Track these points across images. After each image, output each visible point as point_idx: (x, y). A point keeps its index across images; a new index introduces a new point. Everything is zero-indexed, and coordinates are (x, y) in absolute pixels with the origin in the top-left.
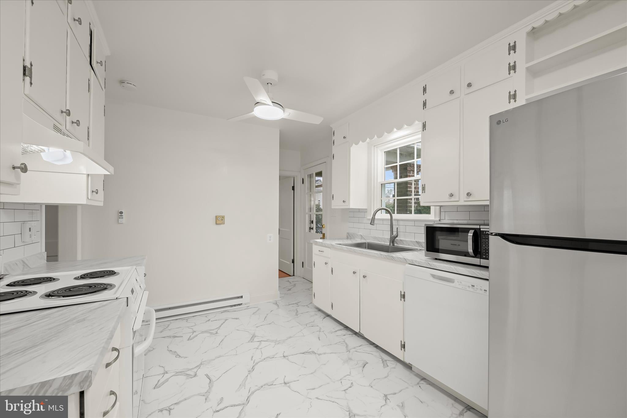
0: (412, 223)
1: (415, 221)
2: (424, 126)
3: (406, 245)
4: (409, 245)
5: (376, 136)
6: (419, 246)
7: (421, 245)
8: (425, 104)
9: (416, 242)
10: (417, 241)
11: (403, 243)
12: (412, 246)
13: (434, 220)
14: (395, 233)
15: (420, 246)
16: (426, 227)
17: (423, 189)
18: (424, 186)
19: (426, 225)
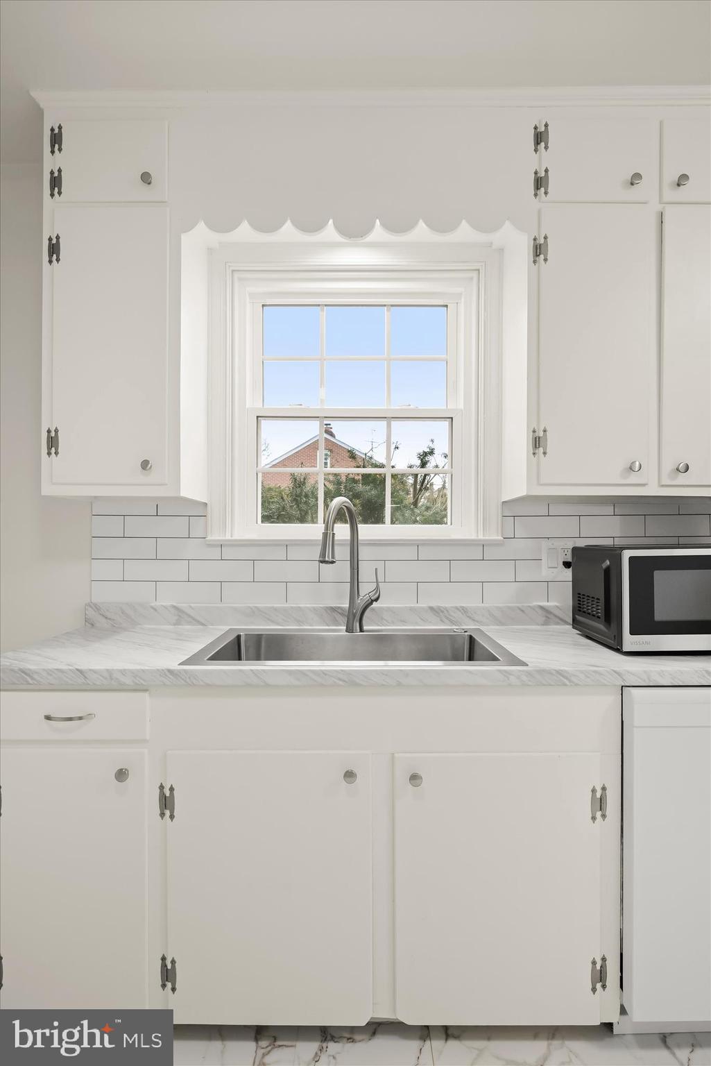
0: (410, 553)
1: (418, 544)
2: (539, 250)
3: (393, 623)
4: (404, 622)
5: (331, 222)
6: (441, 620)
7: (447, 618)
8: (540, 182)
9: (431, 608)
11: (382, 619)
12: (417, 624)
13: (484, 540)
14: (366, 590)
16: (631, 559)
17: (537, 442)
18: (541, 434)
19: (627, 555)
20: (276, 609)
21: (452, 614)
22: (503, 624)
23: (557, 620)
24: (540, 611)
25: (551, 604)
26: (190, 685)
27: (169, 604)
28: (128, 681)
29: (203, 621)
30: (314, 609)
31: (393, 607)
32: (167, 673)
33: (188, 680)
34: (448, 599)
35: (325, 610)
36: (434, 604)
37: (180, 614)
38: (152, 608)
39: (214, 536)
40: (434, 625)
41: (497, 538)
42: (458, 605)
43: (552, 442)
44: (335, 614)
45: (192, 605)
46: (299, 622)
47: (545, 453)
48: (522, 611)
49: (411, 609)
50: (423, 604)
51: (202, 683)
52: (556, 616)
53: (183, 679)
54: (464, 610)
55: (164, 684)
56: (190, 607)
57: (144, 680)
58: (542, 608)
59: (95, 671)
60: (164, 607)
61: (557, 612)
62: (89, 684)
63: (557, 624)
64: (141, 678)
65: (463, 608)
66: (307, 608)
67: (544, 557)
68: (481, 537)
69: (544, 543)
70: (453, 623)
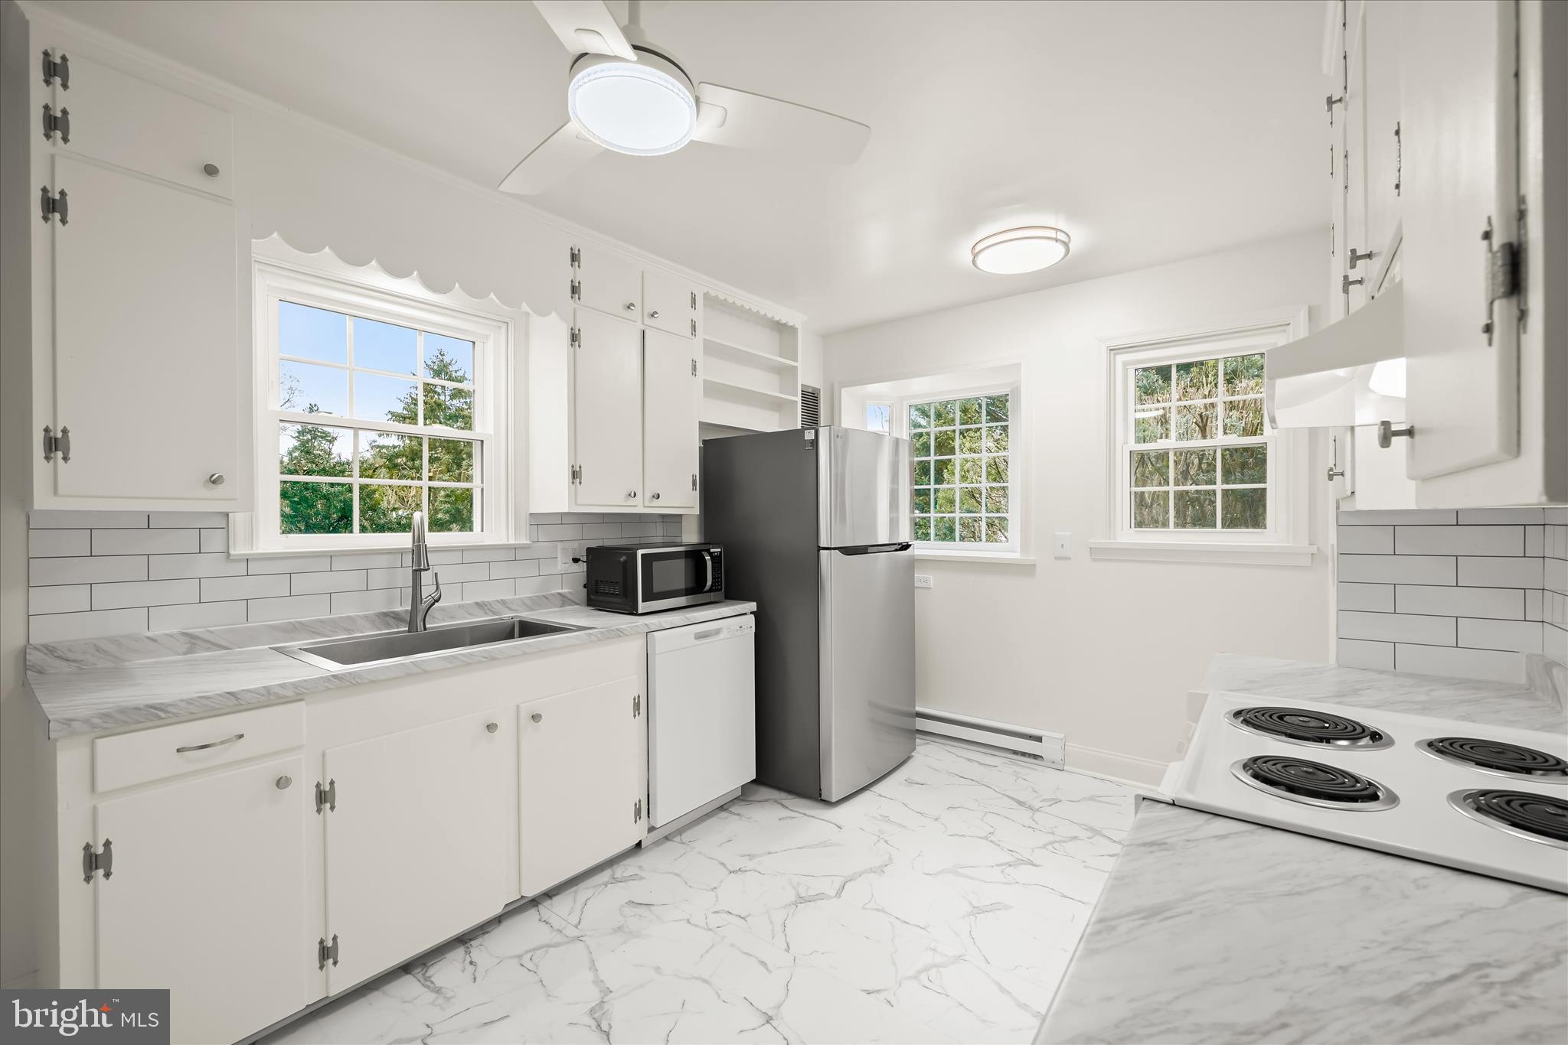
0: (456, 557)
2: (575, 338)
3: (444, 620)
4: (453, 618)
6: (486, 613)
7: (490, 610)
8: (575, 290)
9: (477, 603)
10: (478, 600)
11: (434, 618)
12: (466, 618)
13: (516, 544)
15: (488, 612)
16: (642, 555)
17: (575, 475)
18: (578, 469)
19: (640, 552)
20: (321, 621)
21: (494, 606)
22: (533, 610)
23: (570, 603)
24: (560, 598)
25: (565, 591)
26: (355, 685)
27: (175, 631)
28: (289, 693)
29: (225, 644)
30: (366, 616)
31: (444, 606)
32: (332, 679)
33: (353, 681)
34: (491, 594)
35: (379, 617)
36: (479, 600)
37: (194, 641)
38: (148, 638)
39: (239, 550)
40: (480, 617)
41: (526, 542)
42: (498, 599)
43: (585, 475)
44: (388, 619)
45: (209, 629)
46: (349, 631)
47: (580, 483)
48: (546, 598)
49: (460, 606)
50: (469, 600)
51: (366, 681)
52: (570, 600)
53: (347, 681)
54: (503, 602)
55: (329, 689)
56: (208, 631)
57: (306, 689)
58: (559, 594)
59: (249, 691)
60: (168, 635)
61: (570, 596)
62: (242, 704)
63: (570, 605)
64: (302, 687)
65: (502, 600)
66: (358, 616)
67: (559, 556)
68: (512, 541)
69: (559, 545)
70: (494, 613)
